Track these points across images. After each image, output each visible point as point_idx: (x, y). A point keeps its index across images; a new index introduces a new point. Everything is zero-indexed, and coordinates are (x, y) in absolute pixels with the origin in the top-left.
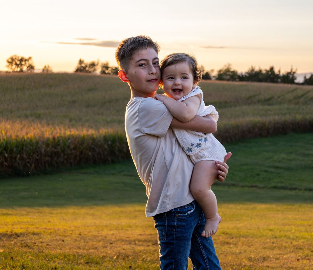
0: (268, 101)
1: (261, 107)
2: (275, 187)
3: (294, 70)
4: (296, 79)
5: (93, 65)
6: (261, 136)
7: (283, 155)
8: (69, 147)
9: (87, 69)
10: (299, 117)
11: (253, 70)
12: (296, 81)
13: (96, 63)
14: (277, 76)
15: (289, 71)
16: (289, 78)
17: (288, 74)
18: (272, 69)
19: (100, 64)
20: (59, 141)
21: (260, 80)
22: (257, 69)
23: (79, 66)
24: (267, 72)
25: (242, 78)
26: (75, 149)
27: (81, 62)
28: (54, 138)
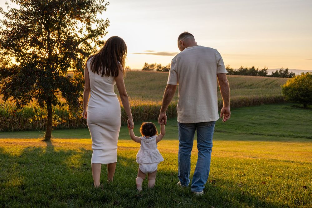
0: (250, 86)
1: (246, 90)
2: (251, 134)
3: (266, 68)
4: (267, 73)
5: (153, 66)
6: (246, 106)
7: (257, 117)
8: (143, 111)
9: (149, 68)
10: (268, 96)
11: (242, 68)
12: (267, 75)
13: (154, 65)
14: (256, 72)
15: (263, 69)
16: (263, 73)
17: (263, 70)
18: (253, 67)
19: (156, 65)
20: (138, 108)
21: (246, 75)
22: (244, 68)
23: (145, 66)
24: (251, 69)
25: (236, 73)
26: (146, 112)
27: (146, 64)
28: (136, 107)
